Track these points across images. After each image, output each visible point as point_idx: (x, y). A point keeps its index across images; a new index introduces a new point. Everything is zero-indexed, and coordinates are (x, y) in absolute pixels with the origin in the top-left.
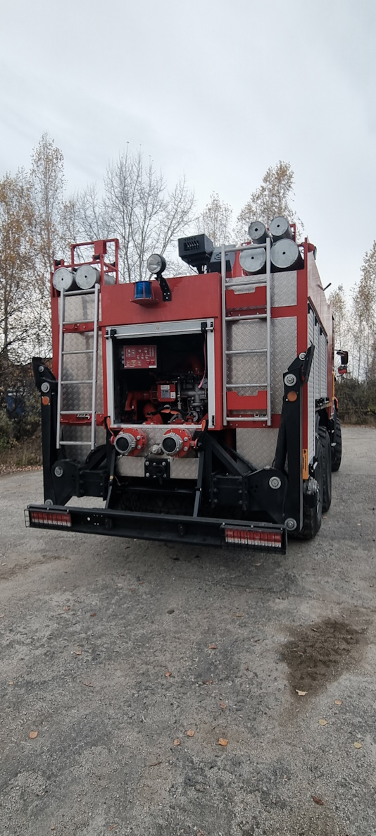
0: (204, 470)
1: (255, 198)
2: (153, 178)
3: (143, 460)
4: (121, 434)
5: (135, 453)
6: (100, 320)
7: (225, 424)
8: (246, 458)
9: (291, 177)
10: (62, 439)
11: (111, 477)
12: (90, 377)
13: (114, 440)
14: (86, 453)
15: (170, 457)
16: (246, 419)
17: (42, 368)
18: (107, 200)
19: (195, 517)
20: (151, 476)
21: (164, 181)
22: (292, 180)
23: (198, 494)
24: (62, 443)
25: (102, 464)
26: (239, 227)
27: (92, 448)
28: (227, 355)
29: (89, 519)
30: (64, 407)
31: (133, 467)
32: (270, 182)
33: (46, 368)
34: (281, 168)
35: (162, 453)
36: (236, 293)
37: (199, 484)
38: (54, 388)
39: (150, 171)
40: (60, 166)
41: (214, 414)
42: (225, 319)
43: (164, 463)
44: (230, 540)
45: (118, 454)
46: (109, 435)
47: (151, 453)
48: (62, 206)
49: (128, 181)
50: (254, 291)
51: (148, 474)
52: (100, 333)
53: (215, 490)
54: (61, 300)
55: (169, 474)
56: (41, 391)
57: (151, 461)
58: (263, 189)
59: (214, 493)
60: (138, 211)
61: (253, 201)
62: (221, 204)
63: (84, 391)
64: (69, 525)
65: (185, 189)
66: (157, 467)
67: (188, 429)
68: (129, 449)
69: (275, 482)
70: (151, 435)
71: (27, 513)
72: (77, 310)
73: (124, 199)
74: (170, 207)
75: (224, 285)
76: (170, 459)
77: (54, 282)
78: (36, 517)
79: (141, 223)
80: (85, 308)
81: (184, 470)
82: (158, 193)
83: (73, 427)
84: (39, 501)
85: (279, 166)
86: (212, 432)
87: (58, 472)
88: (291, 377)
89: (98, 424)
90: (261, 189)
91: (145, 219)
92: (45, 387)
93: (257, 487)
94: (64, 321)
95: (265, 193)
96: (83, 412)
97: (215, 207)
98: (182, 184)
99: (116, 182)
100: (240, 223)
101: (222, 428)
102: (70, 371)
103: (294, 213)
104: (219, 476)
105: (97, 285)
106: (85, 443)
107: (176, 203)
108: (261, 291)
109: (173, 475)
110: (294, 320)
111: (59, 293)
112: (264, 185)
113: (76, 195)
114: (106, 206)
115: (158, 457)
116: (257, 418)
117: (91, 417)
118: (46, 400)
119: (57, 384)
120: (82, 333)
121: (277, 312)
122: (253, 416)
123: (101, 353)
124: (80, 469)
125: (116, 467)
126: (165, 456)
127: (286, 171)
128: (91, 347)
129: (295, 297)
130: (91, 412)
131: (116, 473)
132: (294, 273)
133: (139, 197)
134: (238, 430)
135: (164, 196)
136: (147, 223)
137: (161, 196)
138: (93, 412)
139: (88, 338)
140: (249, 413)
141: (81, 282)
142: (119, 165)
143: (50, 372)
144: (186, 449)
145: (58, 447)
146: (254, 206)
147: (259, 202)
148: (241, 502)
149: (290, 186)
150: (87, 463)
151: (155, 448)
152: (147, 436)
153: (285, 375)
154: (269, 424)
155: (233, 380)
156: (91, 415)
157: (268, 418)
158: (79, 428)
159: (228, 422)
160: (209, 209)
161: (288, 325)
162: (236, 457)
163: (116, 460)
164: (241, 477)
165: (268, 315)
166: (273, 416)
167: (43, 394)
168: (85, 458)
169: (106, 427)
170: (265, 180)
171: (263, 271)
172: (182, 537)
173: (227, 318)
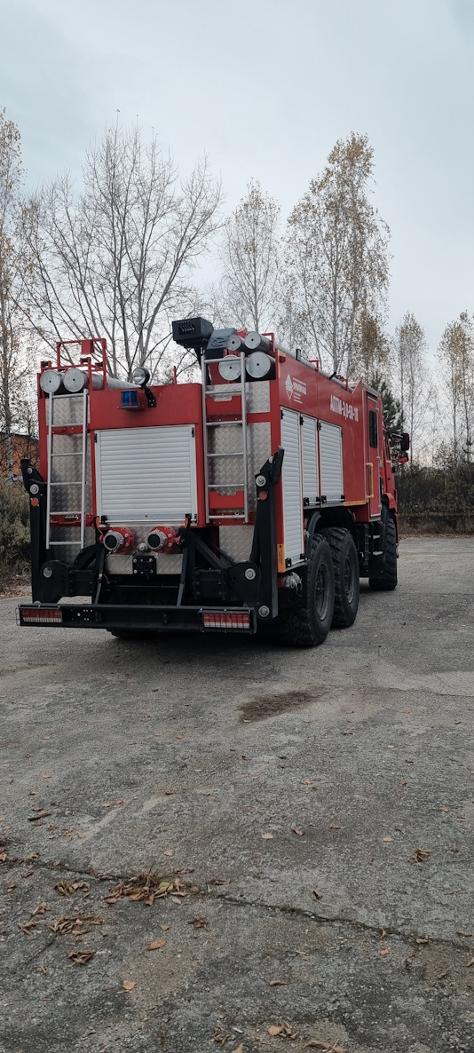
0: (187, 566)
1: (317, 187)
2: (157, 160)
3: (131, 557)
4: (110, 533)
5: (122, 550)
6: (89, 422)
7: (208, 522)
8: (229, 554)
9: (369, 156)
10: (51, 540)
11: (101, 575)
12: (78, 478)
13: (103, 539)
14: (75, 554)
15: (157, 554)
16: (226, 517)
17: (30, 470)
18: (87, 198)
19: (179, 606)
20: (139, 572)
21: (174, 168)
22: (371, 160)
23: (182, 587)
24: (51, 543)
25: (91, 564)
26: (291, 233)
27: (82, 547)
28: (209, 458)
29: (79, 615)
30: (54, 508)
31: (121, 565)
32: (338, 162)
33: (34, 470)
34: (353, 143)
35: (149, 550)
36: (216, 400)
37: (183, 579)
38: (43, 489)
39: (153, 151)
40: (16, 149)
41: (196, 513)
42: (206, 424)
43: (150, 560)
44: (207, 624)
45: (107, 551)
46: (98, 534)
47: (139, 551)
48: (19, 209)
49: (120, 168)
50: (230, 399)
51: (135, 571)
52: (89, 434)
53: (198, 583)
54: (48, 402)
55: (155, 571)
56: (29, 492)
57: (138, 558)
58: (329, 172)
59: (196, 586)
60: (136, 213)
61: (314, 191)
62: (263, 197)
63: (72, 492)
64: (60, 621)
65: (207, 178)
66: (145, 564)
67: (173, 527)
68: (118, 546)
69: (250, 574)
70: (139, 534)
71: (18, 611)
72: (65, 412)
73: (113, 196)
74: (184, 205)
75: (205, 392)
76: (156, 555)
77: (41, 384)
78: (26, 616)
79: (140, 231)
80: (72, 410)
81: (170, 565)
82: (165, 187)
83: (62, 528)
84: (28, 600)
85: (350, 139)
86: (194, 529)
87: (47, 573)
88: (262, 478)
89: (87, 524)
90: (326, 173)
91: (146, 222)
92: (34, 488)
93: (235, 578)
94: (52, 424)
95: (331, 179)
96: (72, 513)
97: (255, 203)
98: (202, 170)
99: (101, 172)
100: (292, 227)
101: (205, 526)
102: (58, 472)
103: (374, 210)
104: (201, 571)
105: (85, 390)
106: (75, 543)
107: (194, 198)
108: (237, 399)
109: (160, 571)
110: (268, 425)
111: (47, 395)
112: (331, 167)
113: (39, 191)
114: (85, 207)
115: (146, 554)
116: (236, 516)
117: (80, 518)
118: (36, 502)
119: (46, 485)
120: (70, 435)
121: (253, 418)
122: (234, 514)
123: (89, 454)
124: (70, 569)
125: (105, 564)
126: (152, 554)
127: (361, 148)
128: (79, 449)
129: (268, 404)
130: (79, 513)
131: (106, 571)
132: (267, 383)
133: (136, 194)
134: (221, 528)
135: (175, 191)
136: (149, 231)
137: (169, 191)
138: (82, 513)
139: (75, 439)
140: (231, 511)
141: (69, 385)
142: (106, 146)
143: (39, 474)
144: (170, 544)
145: (47, 547)
146: (314, 200)
147: (322, 192)
148: (220, 593)
149: (368, 171)
150: (75, 564)
151: (142, 546)
152: (135, 535)
153: (256, 476)
154: (246, 521)
155: (215, 481)
156: (80, 516)
157: (245, 516)
158: (67, 529)
159: (211, 520)
160: (246, 205)
161: (264, 429)
162: (220, 554)
163: (105, 557)
164: (219, 571)
165: (243, 421)
166: (250, 515)
167: (32, 496)
168: (74, 559)
169: (95, 527)
170: (332, 159)
171: (238, 380)
172: (166, 624)
173: (208, 424)
